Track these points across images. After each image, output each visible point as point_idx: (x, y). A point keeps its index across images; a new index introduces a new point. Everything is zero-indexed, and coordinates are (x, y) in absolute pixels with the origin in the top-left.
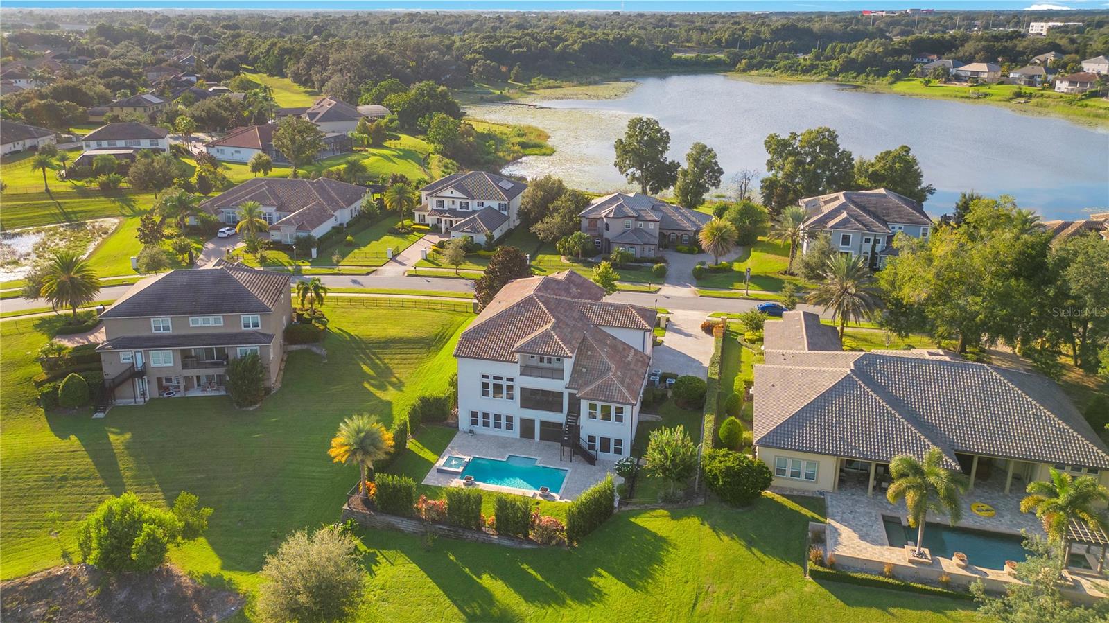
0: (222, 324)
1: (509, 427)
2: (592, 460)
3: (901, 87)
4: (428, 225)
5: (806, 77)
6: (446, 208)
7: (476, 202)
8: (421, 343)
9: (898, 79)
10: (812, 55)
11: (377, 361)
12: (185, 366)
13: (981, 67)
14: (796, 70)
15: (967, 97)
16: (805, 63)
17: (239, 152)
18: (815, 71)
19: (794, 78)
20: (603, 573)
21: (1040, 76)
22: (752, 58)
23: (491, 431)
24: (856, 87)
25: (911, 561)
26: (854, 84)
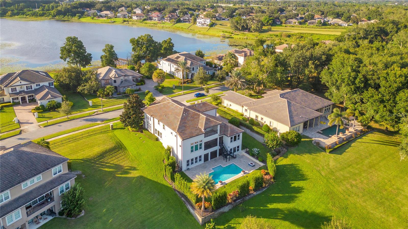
0: (41, 179)
1: (200, 160)
2: (233, 157)
3: (83, 20)
4: (10, 102)
5: (43, 18)
6: (18, 91)
7: (35, 84)
9: (80, 17)
10: (40, 9)
13: (108, 12)
14: (37, 15)
15: (109, 23)
16: (39, 12)
18: (45, 15)
19: (38, 18)
22: (12, 11)
23: (195, 165)
24: (64, 21)
26: (64, 19)
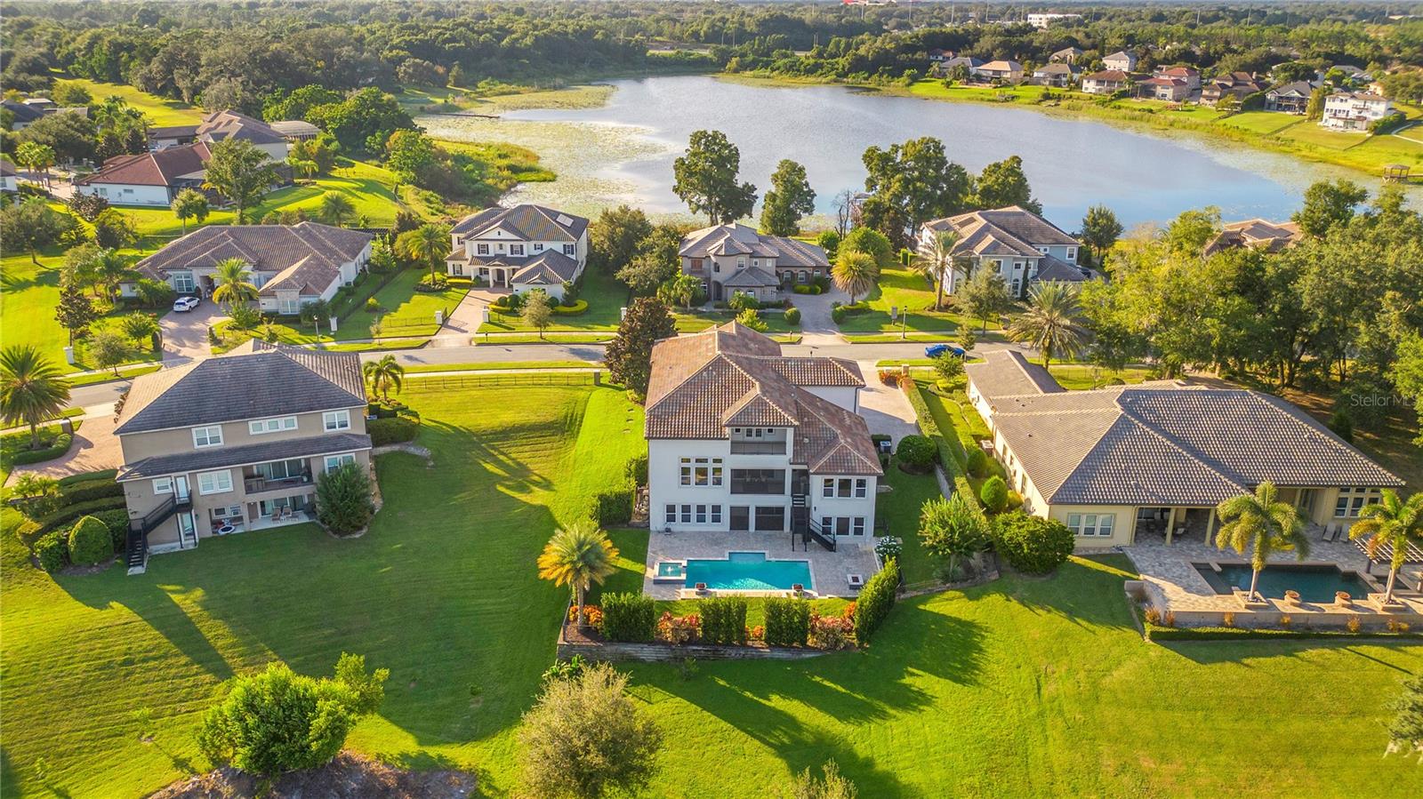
0: (296, 427)
1: (716, 519)
2: (830, 547)
3: (920, 89)
4: (469, 278)
5: (811, 79)
6: (491, 254)
7: (532, 244)
8: (549, 428)
9: (914, 80)
10: (813, 52)
11: (501, 457)
12: (249, 490)
13: (1003, 66)
14: (798, 70)
15: (993, 101)
16: (807, 62)
17: (131, 191)
18: (820, 72)
19: (796, 80)
20: (915, 671)
21: (1065, 75)
22: (743, 55)
23: (693, 526)
24: (869, 90)
25: (1248, 607)
26: (867, 86)
